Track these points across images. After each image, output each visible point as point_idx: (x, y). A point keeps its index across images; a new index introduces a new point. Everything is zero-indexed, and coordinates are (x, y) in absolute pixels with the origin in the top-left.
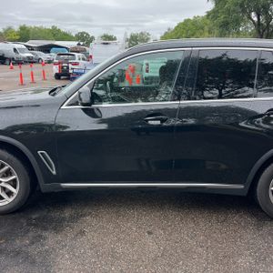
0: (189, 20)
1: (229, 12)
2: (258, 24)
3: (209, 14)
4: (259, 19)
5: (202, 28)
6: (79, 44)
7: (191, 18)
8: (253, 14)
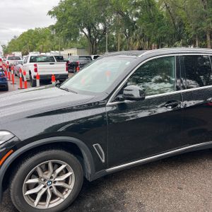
0: (32, 30)
1: (70, 27)
4: (90, 32)
5: (45, 37)
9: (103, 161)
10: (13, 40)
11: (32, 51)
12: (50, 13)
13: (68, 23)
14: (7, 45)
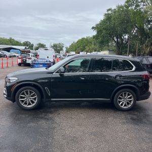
0: (84, 38)
1: (103, 37)
2: (117, 43)
3: (94, 37)
4: (118, 40)
5: (91, 43)
6: (26, 48)
7: (85, 37)
8: (115, 38)
9: (49, 95)
10: (72, 44)
11: (82, 51)
12: (93, 28)
13: (102, 34)
14: (69, 47)
